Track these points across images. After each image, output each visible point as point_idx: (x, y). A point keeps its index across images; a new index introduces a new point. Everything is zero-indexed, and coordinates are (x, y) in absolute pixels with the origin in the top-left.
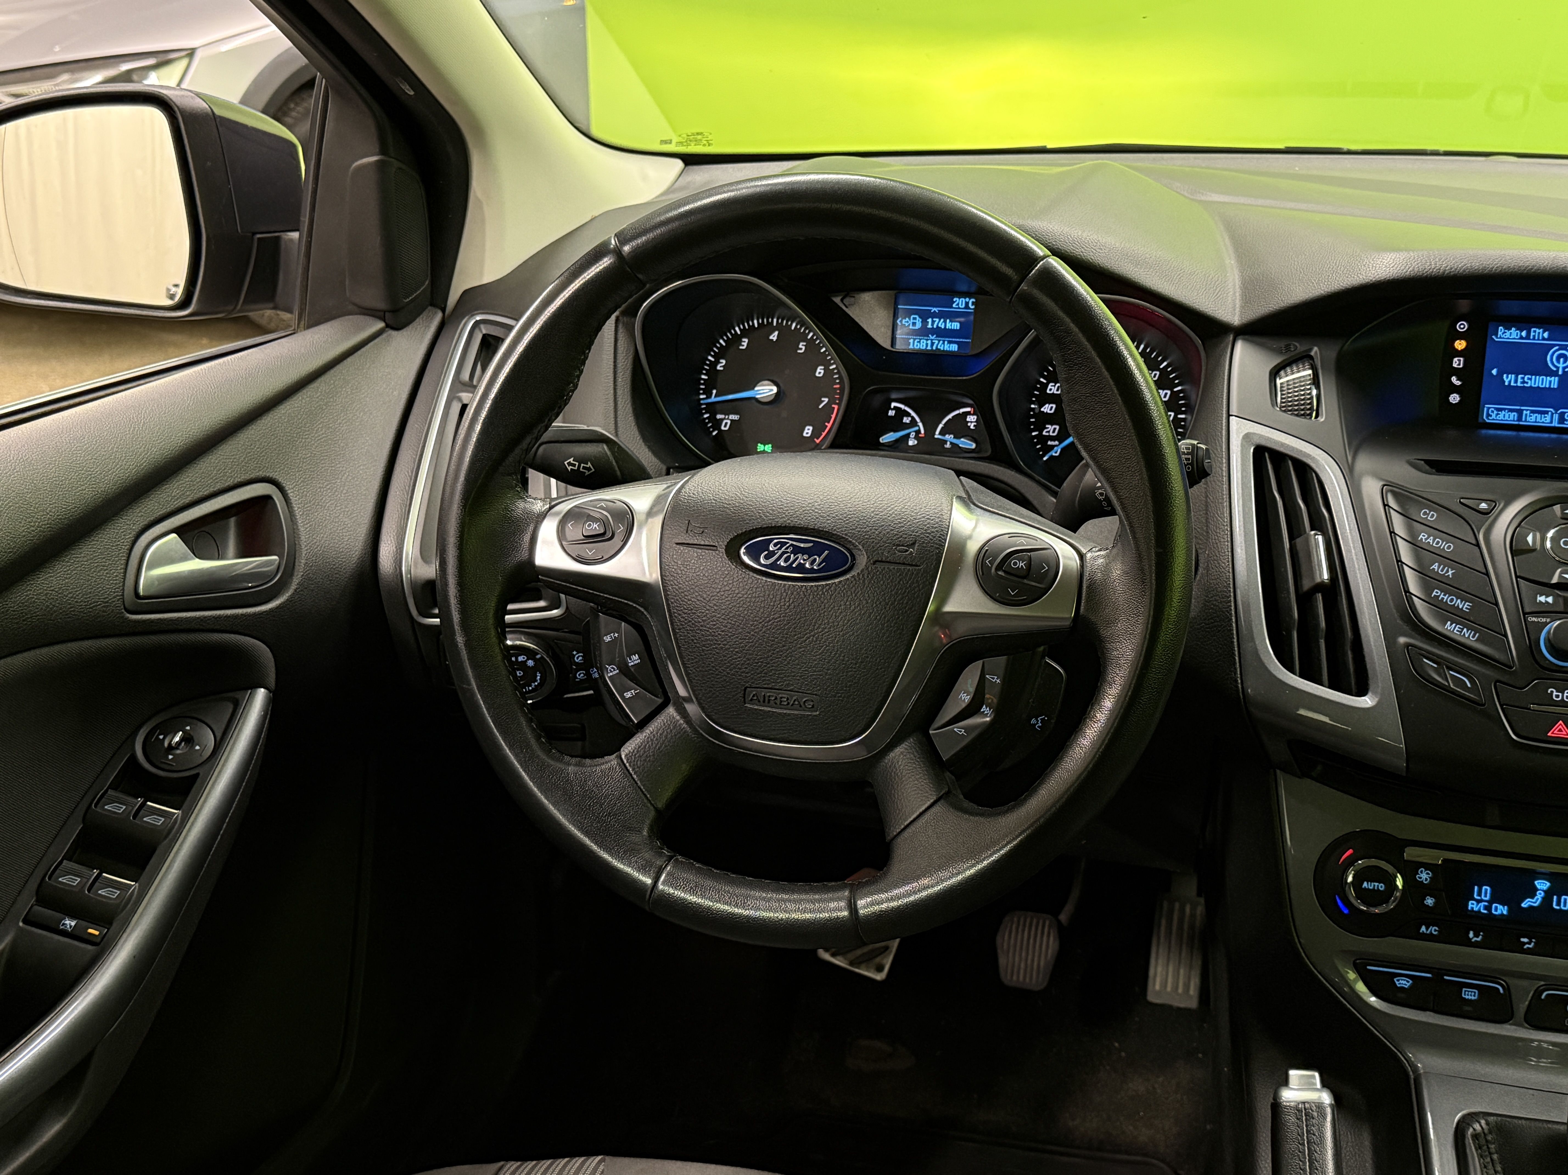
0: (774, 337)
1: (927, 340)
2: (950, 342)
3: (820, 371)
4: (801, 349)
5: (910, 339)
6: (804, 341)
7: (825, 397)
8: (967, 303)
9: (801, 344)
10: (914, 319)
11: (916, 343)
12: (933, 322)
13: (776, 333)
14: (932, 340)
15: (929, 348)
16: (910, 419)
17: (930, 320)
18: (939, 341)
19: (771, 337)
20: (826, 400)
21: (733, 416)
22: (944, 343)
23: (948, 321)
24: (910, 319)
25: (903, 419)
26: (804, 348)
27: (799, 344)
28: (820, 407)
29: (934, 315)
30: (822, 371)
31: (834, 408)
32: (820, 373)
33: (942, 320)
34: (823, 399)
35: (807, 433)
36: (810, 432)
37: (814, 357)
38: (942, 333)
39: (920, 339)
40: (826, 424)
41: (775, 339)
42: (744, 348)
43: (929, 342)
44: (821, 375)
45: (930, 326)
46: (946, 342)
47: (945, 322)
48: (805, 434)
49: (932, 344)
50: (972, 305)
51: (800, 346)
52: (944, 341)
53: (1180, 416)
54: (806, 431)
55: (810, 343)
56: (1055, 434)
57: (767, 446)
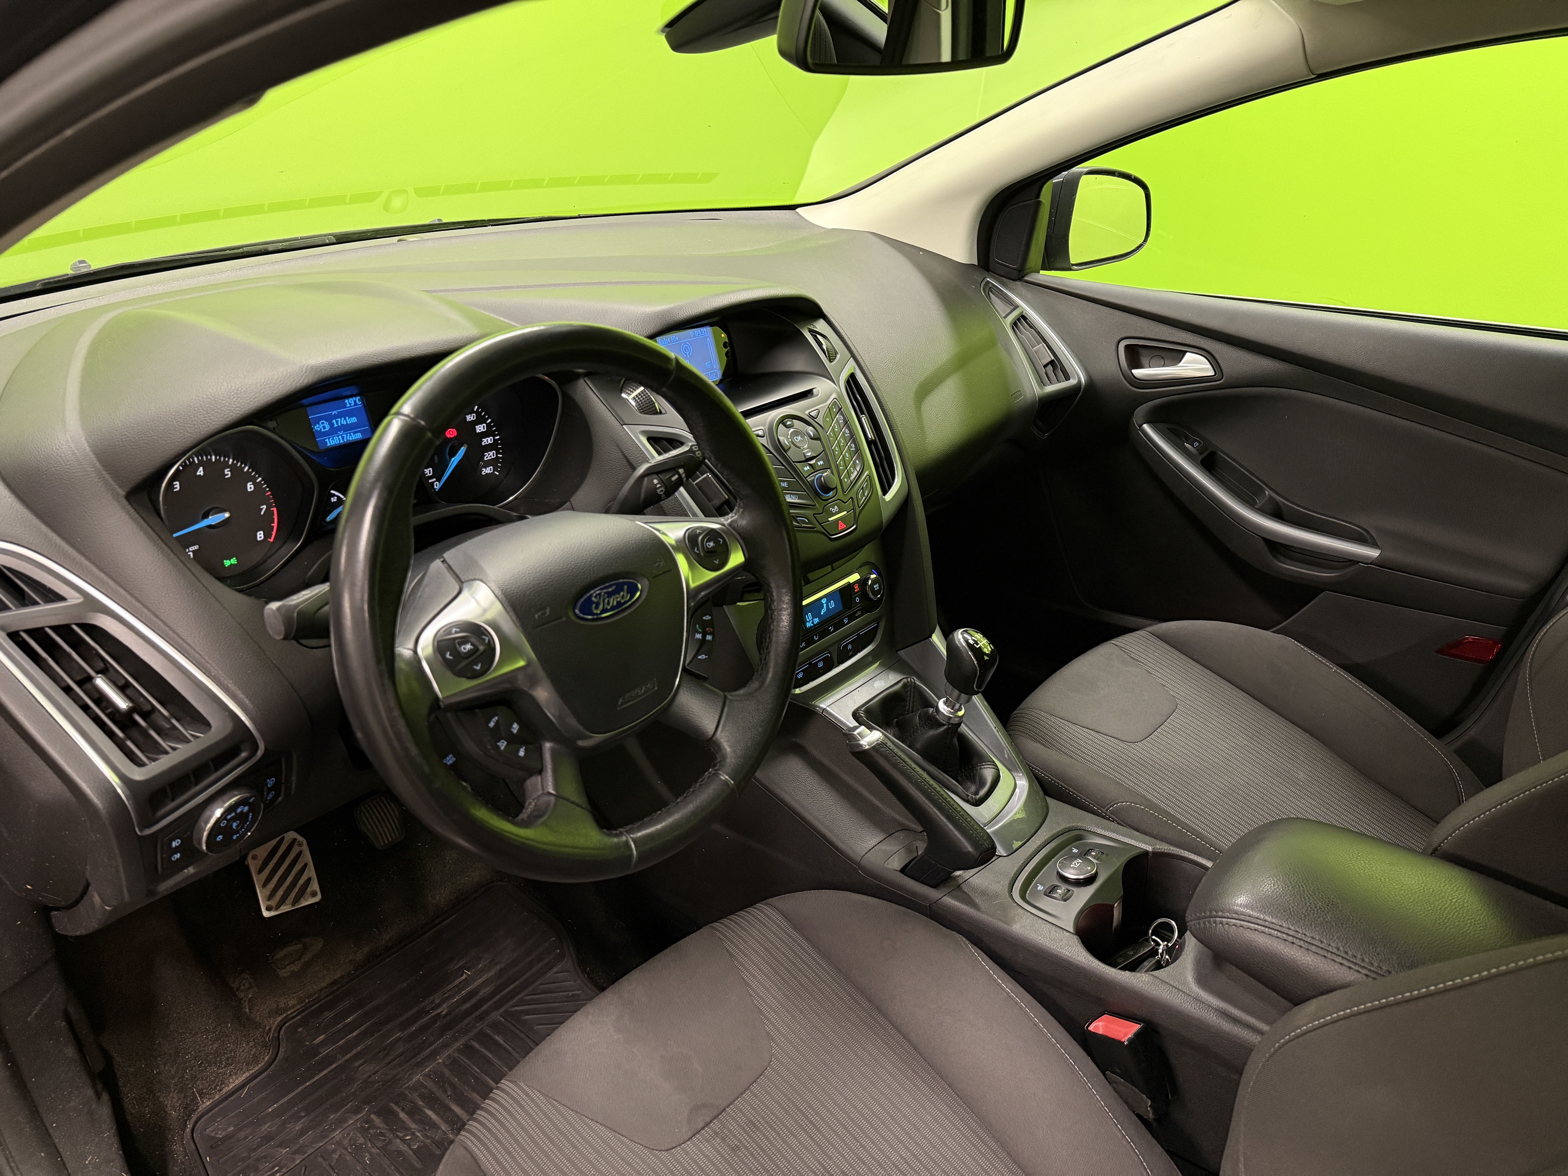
0: (200, 472)
1: (338, 436)
2: (354, 433)
3: (250, 487)
4: (227, 475)
5: (325, 439)
6: (227, 468)
7: (263, 505)
8: (355, 401)
9: (226, 470)
10: (323, 423)
11: (331, 441)
12: (337, 422)
13: (201, 469)
14: (341, 435)
15: (342, 441)
16: (336, 498)
17: (334, 421)
18: (347, 434)
19: (198, 473)
20: (265, 507)
21: (193, 547)
22: (350, 435)
23: (347, 418)
24: (319, 424)
25: (330, 500)
26: (229, 473)
27: (224, 472)
28: (262, 513)
29: (336, 417)
30: (252, 486)
31: (273, 510)
32: (251, 488)
33: (343, 419)
34: (261, 507)
35: (260, 537)
36: (262, 535)
37: (240, 478)
38: (347, 428)
39: (333, 437)
40: (272, 525)
41: (202, 473)
42: (178, 489)
43: (340, 437)
44: (252, 489)
45: (336, 425)
46: (352, 434)
47: (345, 419)
48: (259, 539)
49: (343, 438)
50: (359, 401)
51: (226, 473)
52: (350, 433)
53: (496, 438)
54: (259, 536)
55: (233, 468)
56: (431, 474)
57: (232, 560)
